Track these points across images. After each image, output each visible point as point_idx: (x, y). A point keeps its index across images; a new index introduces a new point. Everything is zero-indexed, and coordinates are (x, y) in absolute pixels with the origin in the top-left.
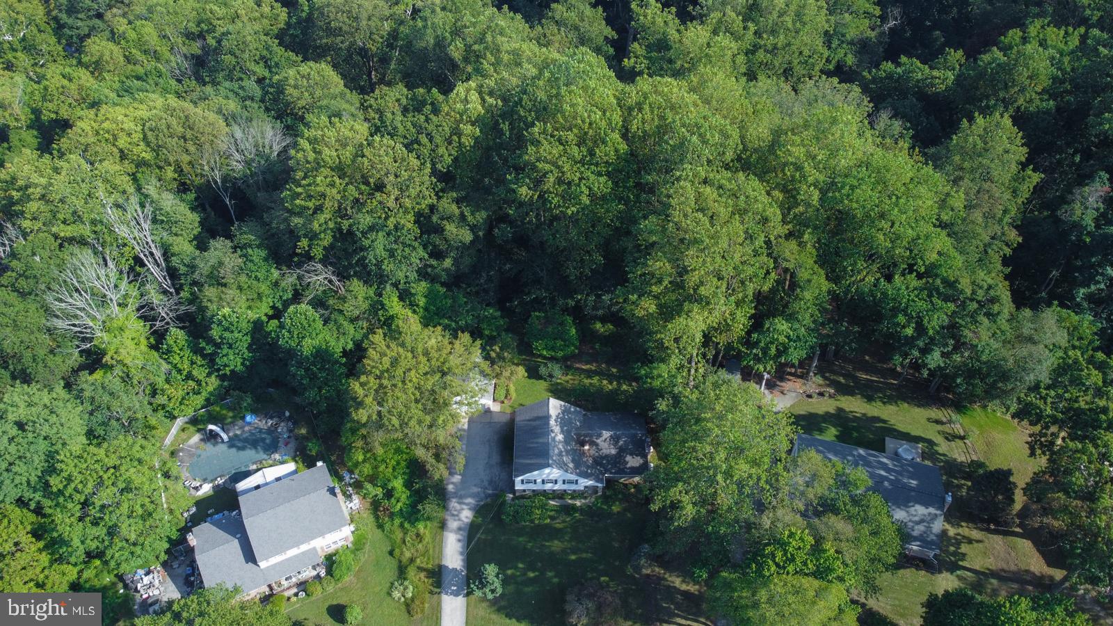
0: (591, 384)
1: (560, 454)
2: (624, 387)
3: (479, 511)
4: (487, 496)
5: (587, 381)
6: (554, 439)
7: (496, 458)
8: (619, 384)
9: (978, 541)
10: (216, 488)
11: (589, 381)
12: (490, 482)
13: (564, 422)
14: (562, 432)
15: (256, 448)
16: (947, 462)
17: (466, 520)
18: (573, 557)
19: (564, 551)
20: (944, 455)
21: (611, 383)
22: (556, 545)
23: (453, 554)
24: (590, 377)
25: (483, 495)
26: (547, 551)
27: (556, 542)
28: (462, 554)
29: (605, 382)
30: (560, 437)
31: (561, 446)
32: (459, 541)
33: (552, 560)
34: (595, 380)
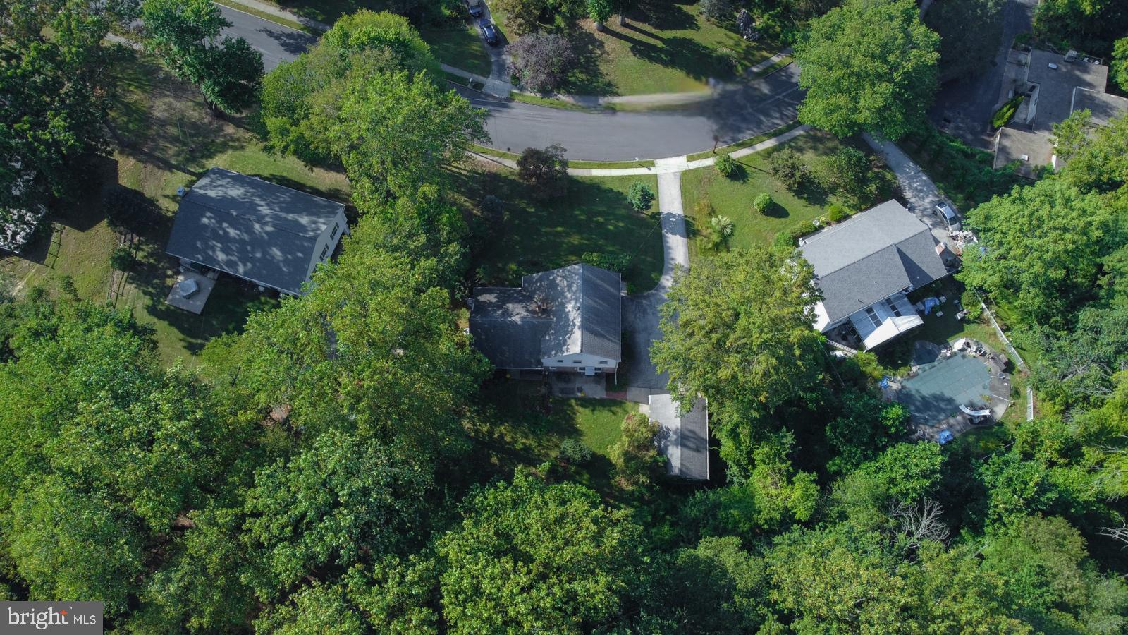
0: (526, 438)
1: (570, 286)
2: (485, 428)
3: (655, 285)
4: (647, 297)
5: (531, 442)
6: (576, 300)
7: (641, 338)
8: (491, 432)
9: (167, 196)
10: (947, 346)
11: (528, 442)
12: (644, 312)
13: (564, 329)
14: (567, 314)
15: (923, 398)
16: (148, 283)
17: (668, 277)
18: (560, 229)
19: (568, 235)
20: (145, 293)
21: (502, 436)
22: (575, 240)
23: (677, 247)
24: (527, 449)
25: (652, 299)
26: (585, 235)
27: (576, 243)
28: (669, 248)
29: (508, 438)
30: (569, 307)
31: (569, 296)
32: (673, 259)
33: (579, 228)
34: (521, 442)
